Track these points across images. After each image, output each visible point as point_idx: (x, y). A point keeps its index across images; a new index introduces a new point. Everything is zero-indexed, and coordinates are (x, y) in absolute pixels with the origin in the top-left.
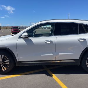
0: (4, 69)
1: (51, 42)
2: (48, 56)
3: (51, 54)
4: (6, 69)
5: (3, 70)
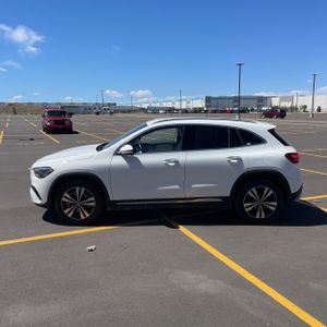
0: (85, 215)
1: (176, 162)
2: (170, 190)
3: (177, 187)
4: (87, 215)
5: (83, 217)
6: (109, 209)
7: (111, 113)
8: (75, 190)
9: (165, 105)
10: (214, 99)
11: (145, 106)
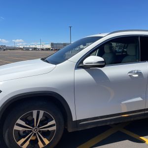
3: (139, 99)
6: (70, 130)
7: (4, 50)
8: (32, 114)
9: (31, 46)
10: (55, 44)
11: (22, 47)
